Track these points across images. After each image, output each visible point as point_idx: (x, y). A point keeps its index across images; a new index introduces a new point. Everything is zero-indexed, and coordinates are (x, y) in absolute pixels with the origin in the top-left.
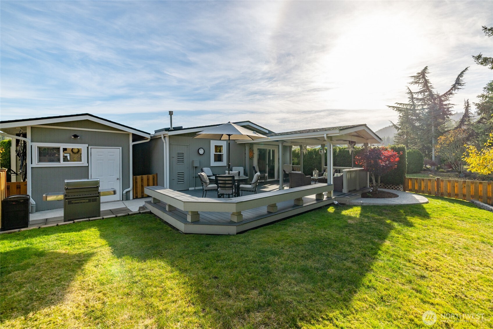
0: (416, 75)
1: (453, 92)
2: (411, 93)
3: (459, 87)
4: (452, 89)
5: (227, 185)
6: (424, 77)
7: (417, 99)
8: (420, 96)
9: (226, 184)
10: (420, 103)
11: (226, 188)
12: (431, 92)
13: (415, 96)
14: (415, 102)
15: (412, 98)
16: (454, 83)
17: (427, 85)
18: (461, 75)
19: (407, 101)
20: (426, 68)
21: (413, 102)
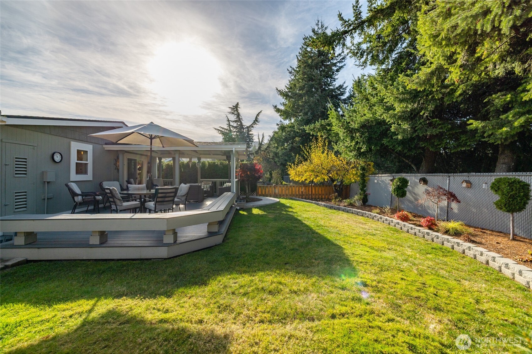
0: (232, 107)
1: (254, 126)
2: (228, 120)
3: (257, 123)
4: (253, 124)
5: (167, 199)
6: (237, 110)
7: (233, 127)
8: (235, 125)
9: (165, 197)
10: (234, 130)
11: (165, 203)
12: (241, 122)
13: (232, 124)
14: (231, 128)
15: (229, 125)
16: (254, 120)
17: (239, 117)
18: (258, 115)
19: (226, 127)
20: (238, 104)
21: (230, 128)
